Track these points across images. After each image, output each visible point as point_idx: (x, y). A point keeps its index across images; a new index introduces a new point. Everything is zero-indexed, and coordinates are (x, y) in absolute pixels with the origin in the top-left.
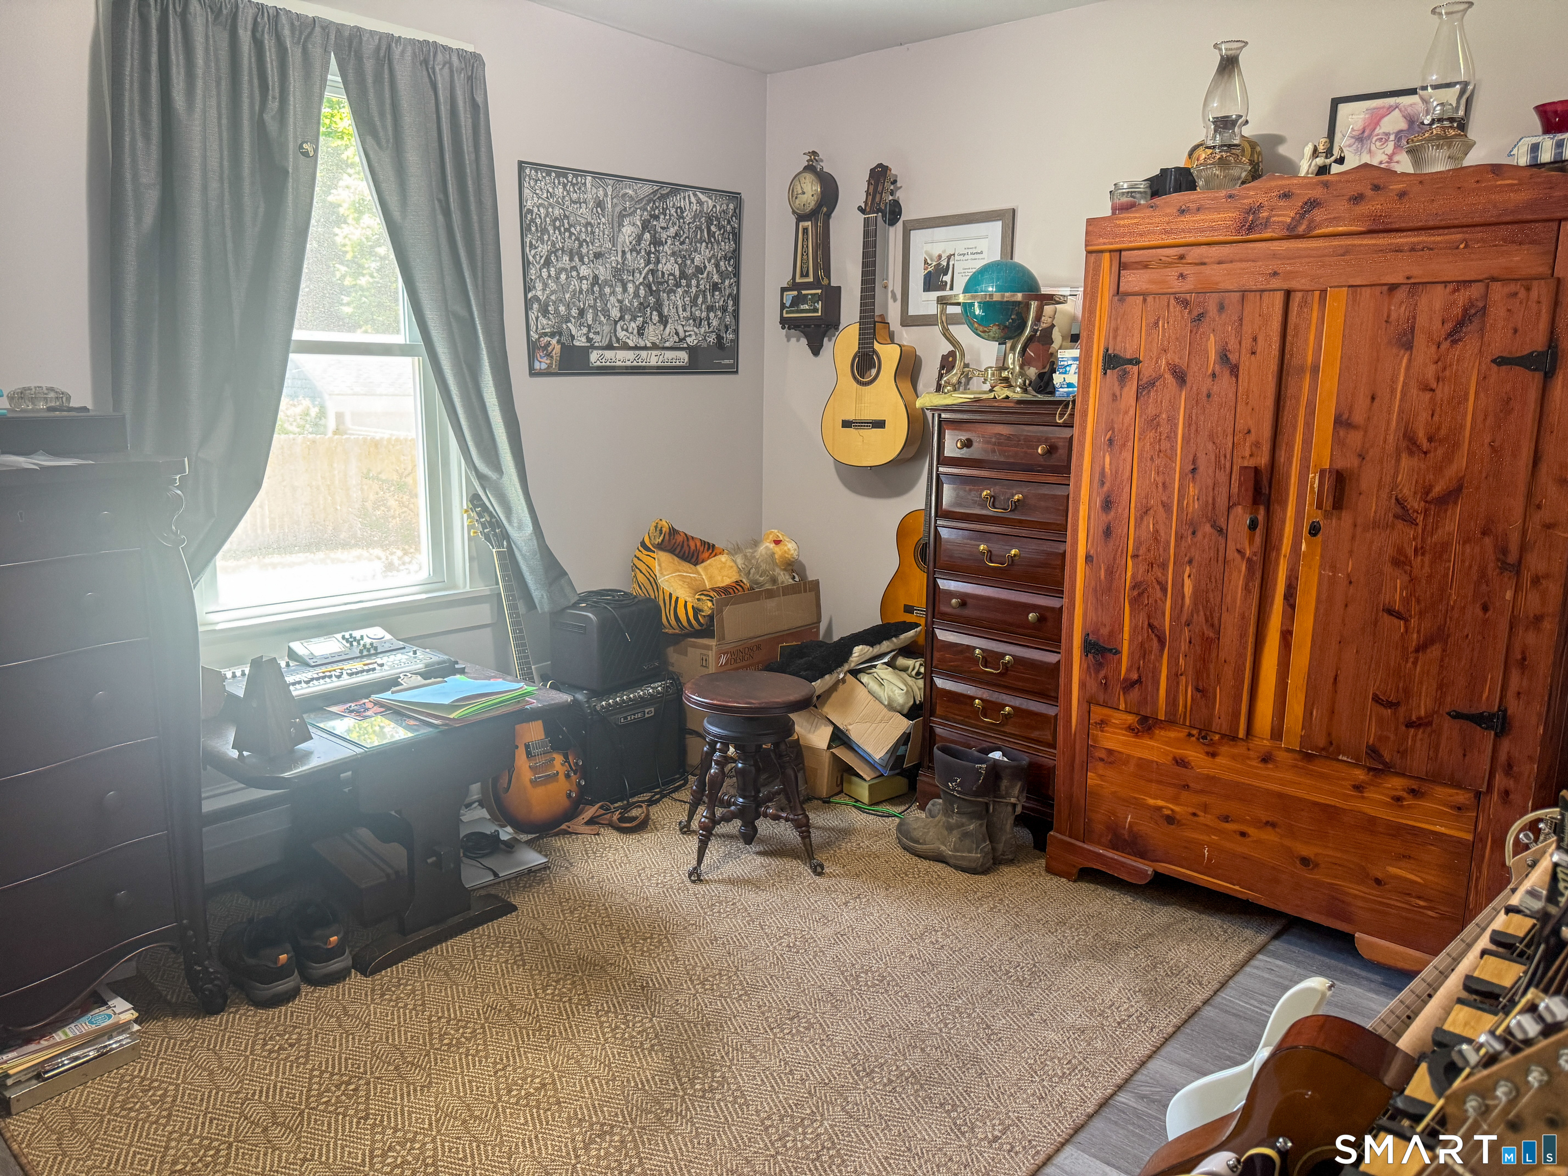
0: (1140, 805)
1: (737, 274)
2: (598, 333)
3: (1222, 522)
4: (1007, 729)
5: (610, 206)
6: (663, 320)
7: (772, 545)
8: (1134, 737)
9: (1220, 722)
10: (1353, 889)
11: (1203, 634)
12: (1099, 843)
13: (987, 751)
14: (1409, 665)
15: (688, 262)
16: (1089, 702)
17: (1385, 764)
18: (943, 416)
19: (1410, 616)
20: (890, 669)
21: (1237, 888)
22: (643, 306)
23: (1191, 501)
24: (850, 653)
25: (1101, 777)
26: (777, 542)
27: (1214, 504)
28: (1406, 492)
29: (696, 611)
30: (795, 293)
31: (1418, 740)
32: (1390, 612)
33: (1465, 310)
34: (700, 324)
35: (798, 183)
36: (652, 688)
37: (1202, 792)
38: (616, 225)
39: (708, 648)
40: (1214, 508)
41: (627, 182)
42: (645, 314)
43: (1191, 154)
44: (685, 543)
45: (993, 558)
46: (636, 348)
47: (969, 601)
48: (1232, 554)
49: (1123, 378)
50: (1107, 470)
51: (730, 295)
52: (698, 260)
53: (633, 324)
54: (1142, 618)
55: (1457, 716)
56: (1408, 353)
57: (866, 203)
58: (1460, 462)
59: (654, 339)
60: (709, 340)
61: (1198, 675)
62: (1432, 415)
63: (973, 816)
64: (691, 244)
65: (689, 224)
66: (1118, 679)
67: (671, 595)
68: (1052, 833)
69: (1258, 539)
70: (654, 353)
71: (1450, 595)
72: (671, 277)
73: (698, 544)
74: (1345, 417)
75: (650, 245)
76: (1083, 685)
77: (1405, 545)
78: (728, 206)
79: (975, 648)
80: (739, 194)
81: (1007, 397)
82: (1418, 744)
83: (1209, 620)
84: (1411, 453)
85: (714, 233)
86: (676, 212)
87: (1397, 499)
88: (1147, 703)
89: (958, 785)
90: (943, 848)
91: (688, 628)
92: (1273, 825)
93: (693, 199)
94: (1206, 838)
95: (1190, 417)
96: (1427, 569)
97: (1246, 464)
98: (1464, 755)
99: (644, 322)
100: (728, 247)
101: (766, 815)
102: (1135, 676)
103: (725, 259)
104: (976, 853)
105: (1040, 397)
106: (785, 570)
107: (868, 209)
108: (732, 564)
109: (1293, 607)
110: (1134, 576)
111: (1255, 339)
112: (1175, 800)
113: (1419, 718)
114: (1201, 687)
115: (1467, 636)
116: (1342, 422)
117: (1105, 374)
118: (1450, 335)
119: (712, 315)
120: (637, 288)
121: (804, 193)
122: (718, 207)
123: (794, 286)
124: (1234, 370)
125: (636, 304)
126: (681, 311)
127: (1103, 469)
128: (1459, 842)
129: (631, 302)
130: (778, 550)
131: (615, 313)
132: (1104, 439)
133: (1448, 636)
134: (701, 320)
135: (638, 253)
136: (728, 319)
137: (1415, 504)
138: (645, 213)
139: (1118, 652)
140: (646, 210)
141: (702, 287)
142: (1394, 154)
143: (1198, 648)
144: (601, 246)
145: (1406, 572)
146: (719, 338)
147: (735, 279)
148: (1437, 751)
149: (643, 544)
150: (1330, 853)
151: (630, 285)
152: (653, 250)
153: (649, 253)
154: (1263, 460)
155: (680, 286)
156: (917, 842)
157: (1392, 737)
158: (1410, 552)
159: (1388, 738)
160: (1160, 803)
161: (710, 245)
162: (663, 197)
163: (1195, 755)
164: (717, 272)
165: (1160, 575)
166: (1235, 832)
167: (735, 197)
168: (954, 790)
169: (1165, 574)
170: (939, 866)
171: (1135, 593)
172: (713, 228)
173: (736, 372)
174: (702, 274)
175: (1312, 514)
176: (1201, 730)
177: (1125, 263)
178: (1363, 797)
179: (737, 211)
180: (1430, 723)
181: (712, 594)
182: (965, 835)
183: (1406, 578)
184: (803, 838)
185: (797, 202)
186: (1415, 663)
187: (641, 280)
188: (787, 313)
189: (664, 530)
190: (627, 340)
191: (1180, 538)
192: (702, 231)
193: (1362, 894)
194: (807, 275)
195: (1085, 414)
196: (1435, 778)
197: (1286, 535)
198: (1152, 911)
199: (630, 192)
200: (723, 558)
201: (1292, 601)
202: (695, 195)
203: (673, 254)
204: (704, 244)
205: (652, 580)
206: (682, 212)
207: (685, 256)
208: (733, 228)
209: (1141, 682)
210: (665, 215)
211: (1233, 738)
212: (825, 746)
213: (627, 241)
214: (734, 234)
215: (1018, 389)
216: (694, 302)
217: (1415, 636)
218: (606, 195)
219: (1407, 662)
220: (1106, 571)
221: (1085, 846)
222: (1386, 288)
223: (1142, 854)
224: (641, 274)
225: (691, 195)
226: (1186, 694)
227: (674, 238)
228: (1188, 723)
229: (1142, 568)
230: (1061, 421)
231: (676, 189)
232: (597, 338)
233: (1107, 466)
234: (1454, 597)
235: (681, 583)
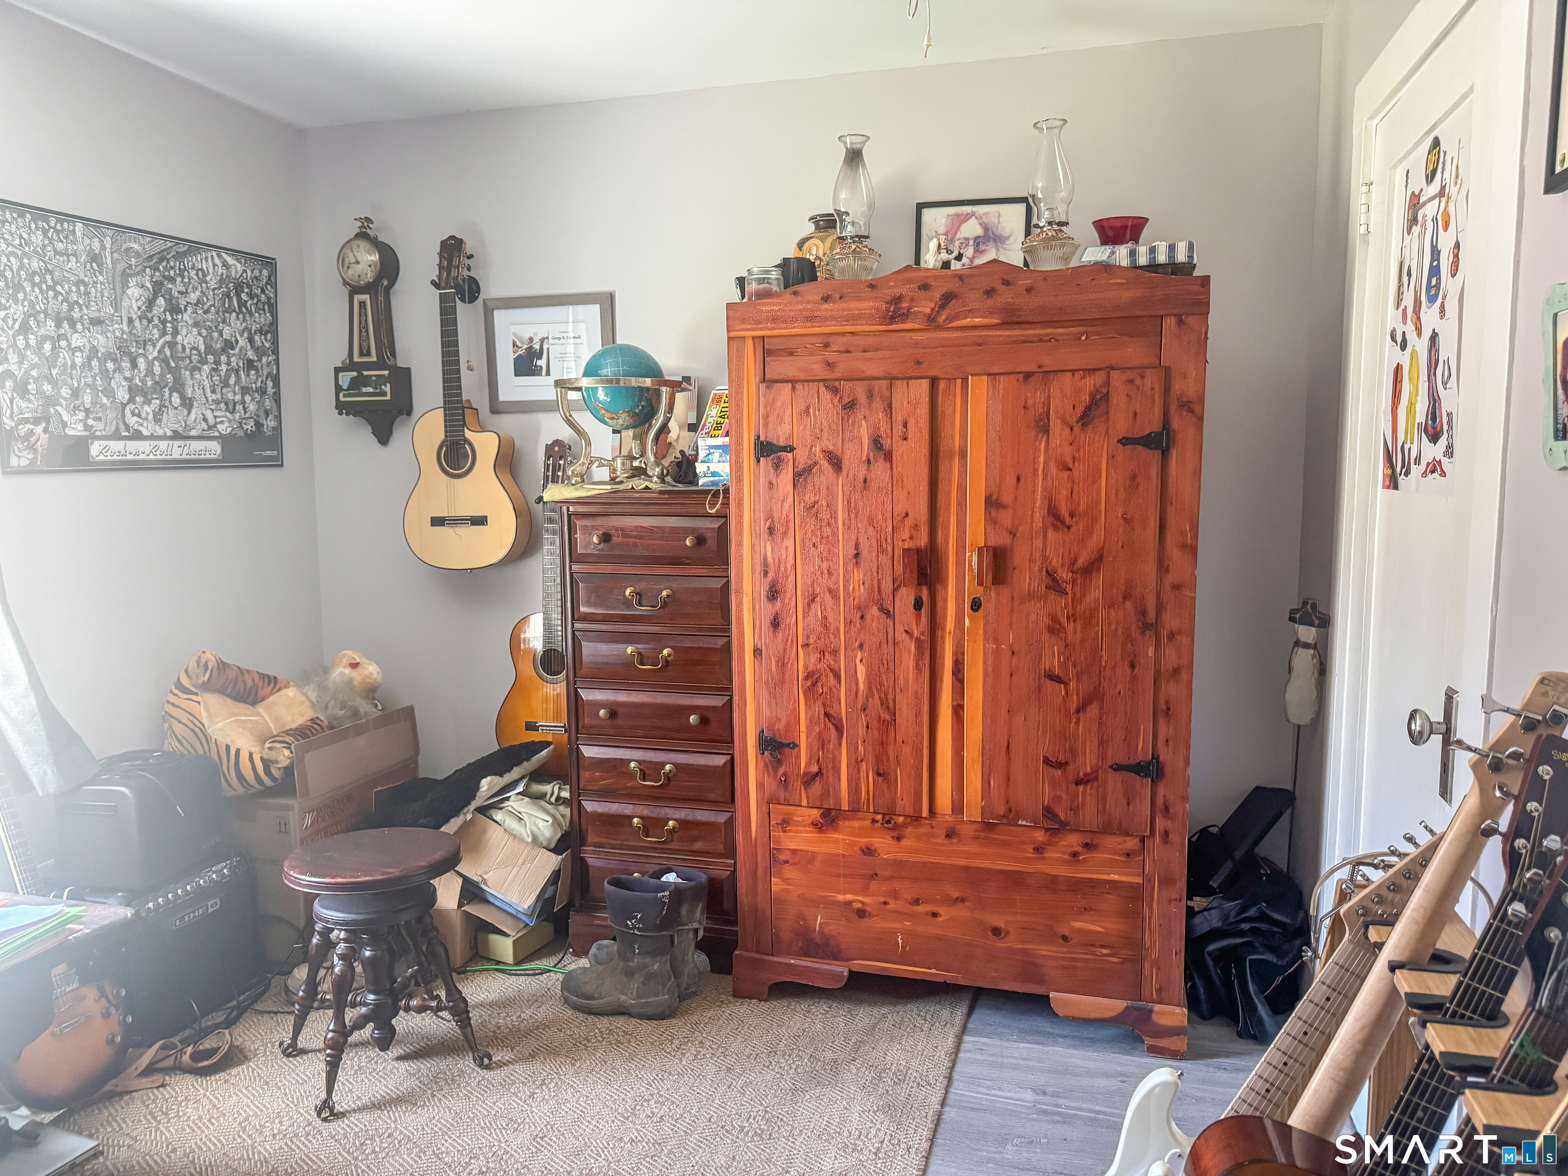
0: (829, 903)
1: (276, 352)
2: (99, 419)
3: (888, 605)
4: (673, 846)
5: (109, 262)
6: (187, 404)
7: (348, 671)
8: (818, 833)
9: (904, 804)
10: (1044, 950)
11: (880, 717)
12: (789, 954)
13: (658, 875)
14: (1073, 724)
15: (216, 335)
16: (769, 801)
17: (1060, 822)
18: (571, 509)
19: (1070, 680)
20: (527, 799)
21: (934, 971)
22: (159, 386)
23: (857, 587)
24: (477, 787)
25: (786, 880)
26: (354, 666)
27: (879, 587)
28: (1056, 563)
29: (266, 763)
30: (355, 374)
31: (1087, 795)
32: (1051, 677)
33: (1092, 397)
34: (234, 408)
35: (349, 251)
36: (214, 872)
37: (891, 878)
38: (119, 286)
39: (289, 808)
40: (879, 591)
41: (132, 234)
42: (163, 396)
43: (801, 245)
44: (240, 678)
45: (645, 661)
46: (152, 437)
47: (620, 710)
48: (901, 636)
49: (777, 466)
50: (770, 559)
51: (269, 375)
52: (227, 332)
53: (146, 408)
54: (818, 708)
55: (1118, 768)
56: (1045, 437)
57: (439, 277)
58: (1099, 533)
59: (176, 427)
60: (245, 427)
61: (878, 759)
62: (1072, 493)
63: (655, 954)
64: (217, 313)
65: (214, 290)
66: (798, 775)
67: (228, 747)
68: (737, 952)
69: (924, 620)
70: (177, 443)
71: (1102, 656)
72: (194, 352)
73: (256, 678)
74: (994, 497)
75: (164, 312)
76: (760, 786)
77: (1059, 613)
78: (260, 272)
79: (630, 761)
80: (274, 259)
81: (647, 488)
82: (1088, 799)
83: (884, 703)
84: (1056, 528)
85: (246, 302)
86: (197, 275)
87: (1047, 571)
88: (829, 795)
89: (639, 922)
90: (623, 998)
91: (258, 786)
92: (962, 900)
93: (217, 261)
94: (898, 926)
95: (849, 502)
96: (1079, 635)
97: (906, 547)
98: (1128, 804)
99: (162, 406)
100: (263, 319)
101: (407, 1009)
102: (815, 769)
103: (261, 332)
104: (663, 995)
105: (681, 487)
106: (366, 698)
107: (443, 284)
108: (303, 698)
109: (962, 681)
110: (806, 667)
111: (905, 425)
112: (865, 891)
113: (1086, 775)
114: (881, 771)
115: (1120, 692)
116: (992, 503)
117: (758, 461)
118: (1081, 418)
119: (248, 398)
120: (150, 365)
121: (358, 263)
122: (249, 273)
123: (350, 366)
124: (888, 456)
125: (150, 383)
126: (209, 394)
127: (765, 558)
128: (1132, 887)
129: (143, 381)
130: (356, 675)
131: (122, 395)
132: (763, 527)
133: (1104, 694)
134: (235, 404)
135: (150, 321)
136: (268, 404)
137: (1064, 575)
138: (157, 274)
139: (795, 746)
140: (158, 269)
141: (234, 364)
142: (974, 257)
143: (876, 732)
144: (99, 310)
145: (1061, 639)
146: (258, 425)
147: (274, 357)
148: (1105, 803)
149: (179, 685)
150: (1019, 918)
151: (141, 361)
152: (169, 318)
153: (164, 322)
154: (923, 541)
155: (207, 363)
156: (591, 997)
157: (1065, 797)
158: (1064, 620)
159: (1060, 798)
160: (850, 897)
161: (241, 316)
162: (180, 256)
163: (882, 843)
164: (252, 347)
165: (832, 662)
166: (927, 914)
167: (269, 263)
168: (634, 928)
169: (837, 661)
170: (620, 1021)
171: (809, 683)
172: (244, 297)
173: (281, 465)
174: (233, 349)
175: (971, 590)
176: (884, 814)
177: (769, 350)
178: (1043, 858)
179: (272, 279)
180: (1096, 779)
181: (288, 739)
182: (649, 977)
183: (1062, 644)
184: (461, 1027)
185: (350, 272)
186: (1077, 723)
187: (155, 354)
188: (345, 396)
189: (210, 665)
190: (140, 428)
191: (849, 623)
192: (230, 299)
193: (1051, 954)
194: (368, 354)
195: (740, 504)
196: (1106, 829)
197: (949, 613)
198: (852, 1015)
199: (136, 246)
200: (291, 692)
201: (960, 676)
202: (219, 256)
203: (196, 324)
204: (234, 314)
205: (197, 730)
206: (204, 275)
207: (210, 328)
208: (269, 298)
209: (822, 774)
210: (183, 278)
211: (916, 818)
212: (454, 905)
213: (134, 306)
214: (271, 306)
215: (655, 479)
216: (226, 384)
217: (1075, 697)
218: (103, 248)
219: (1070, 723)
220: (777, 662)
221: (775, 959)
222: (1021, 376)
223: (836, 955)
224: (154, 346)
225: (215, 256)
226: (868, 779)
227: (196, 305)
228: (872, 810)
229: (814, 657)
230: (713, 511)
231: (196, 247)
232: (99, 426)
233: (769, 555)
234: (1105, 658)
235: (241, 730)
